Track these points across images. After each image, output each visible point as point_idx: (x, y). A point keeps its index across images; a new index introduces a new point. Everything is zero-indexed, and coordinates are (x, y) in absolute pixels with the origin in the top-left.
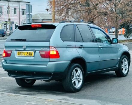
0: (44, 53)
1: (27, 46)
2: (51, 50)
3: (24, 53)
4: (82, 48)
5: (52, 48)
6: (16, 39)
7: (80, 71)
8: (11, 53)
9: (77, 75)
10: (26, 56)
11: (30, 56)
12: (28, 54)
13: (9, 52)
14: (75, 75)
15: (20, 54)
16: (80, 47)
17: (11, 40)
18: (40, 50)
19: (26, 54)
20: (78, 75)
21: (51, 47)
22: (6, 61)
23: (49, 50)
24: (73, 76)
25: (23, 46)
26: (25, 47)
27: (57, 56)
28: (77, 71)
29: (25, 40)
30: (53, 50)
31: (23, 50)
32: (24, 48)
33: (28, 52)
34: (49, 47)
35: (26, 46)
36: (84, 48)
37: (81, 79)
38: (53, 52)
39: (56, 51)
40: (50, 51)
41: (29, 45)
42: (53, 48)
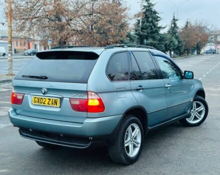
1: (49, 89)
2: (90, 97)
3: (44, 101)
4: (141, 91)
5: (91, 95)
6: (31, 75)
7: (138, 130)
8: (23, 98)
9: (133, 135)
10: (46, 104)
11: (54, 106)
12: (50, 103)
13: (20, 97)
14: (129, 136)
16: (138, 90)
17: (23, 76)
18: (71, 96)
20: (135, 136)
21: (89, 93)
22: (15, 110)
23: (86, 97)
24: (127, 136)
25: (41, 88)
26: (46, 90)
27: (101, 108)
28: (133, 129)
29: (44, 78)
30: (93, 97)
31: (42, 94)
32: (43, 91)
33: (50, 99)
34: (86, 92)
36: (144, 90)
37: (138, 144)
38: (94, 102)
39: (98, 99)
40: (88, 99)
42: (93, 94)
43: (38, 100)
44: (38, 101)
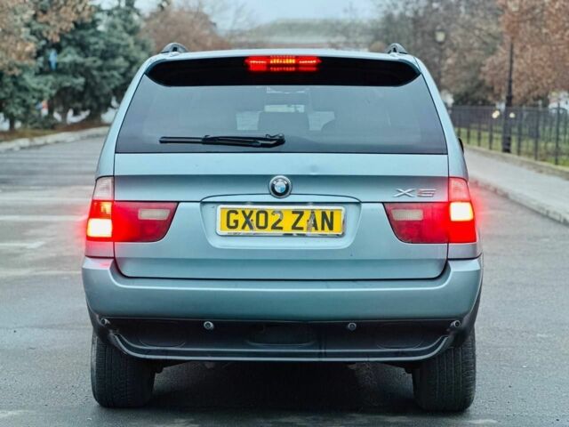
0: (415, 215)
1: (296, 179)
3: (272, 220)
8: (173, 216)
10: (287, 230)
11: (320, 232)
12: (302, 223)
15: (242, 220)
17: (164, 141)
18: (390, 196)
19: (287, 225)
22: (116, 264)
23: (442, 197)
29: (274, 144)
32: (280, 186)
33: (301, 213)
34: (446, 180)
35: (294, 178)
40: (449, 203)
41: (314, 168)
43: (247, 218)
44: (248, 222)
